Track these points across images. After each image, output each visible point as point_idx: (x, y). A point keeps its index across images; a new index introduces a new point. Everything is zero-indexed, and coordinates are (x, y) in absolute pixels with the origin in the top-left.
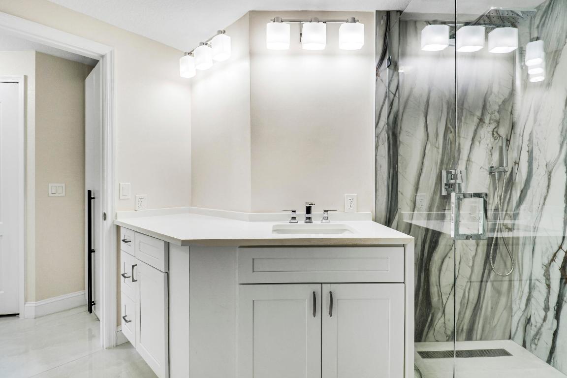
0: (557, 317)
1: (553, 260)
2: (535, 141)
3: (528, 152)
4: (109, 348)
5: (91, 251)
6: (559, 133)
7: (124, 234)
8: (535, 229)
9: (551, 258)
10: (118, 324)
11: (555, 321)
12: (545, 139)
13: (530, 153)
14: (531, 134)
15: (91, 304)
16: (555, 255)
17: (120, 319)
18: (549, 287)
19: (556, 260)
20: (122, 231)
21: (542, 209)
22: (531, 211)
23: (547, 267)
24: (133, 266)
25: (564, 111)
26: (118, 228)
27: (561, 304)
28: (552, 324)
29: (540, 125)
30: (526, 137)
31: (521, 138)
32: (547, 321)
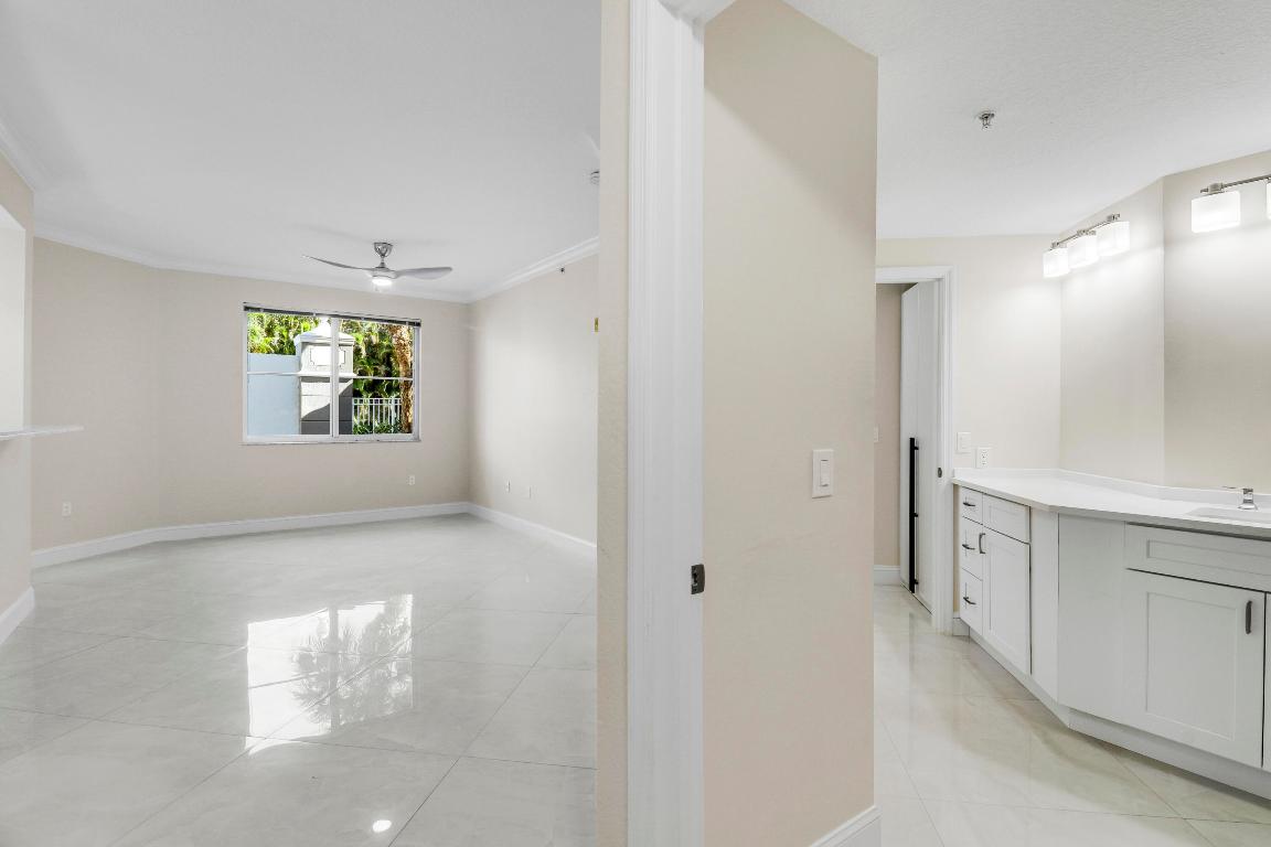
4: (944, 634)
5: (913, 515)
7: (963, 495)
10: (955, 608)
15: (913, 583)
17: (957, 599)
20: (962, 492)
24: (980, 537)
26: (956, 487)
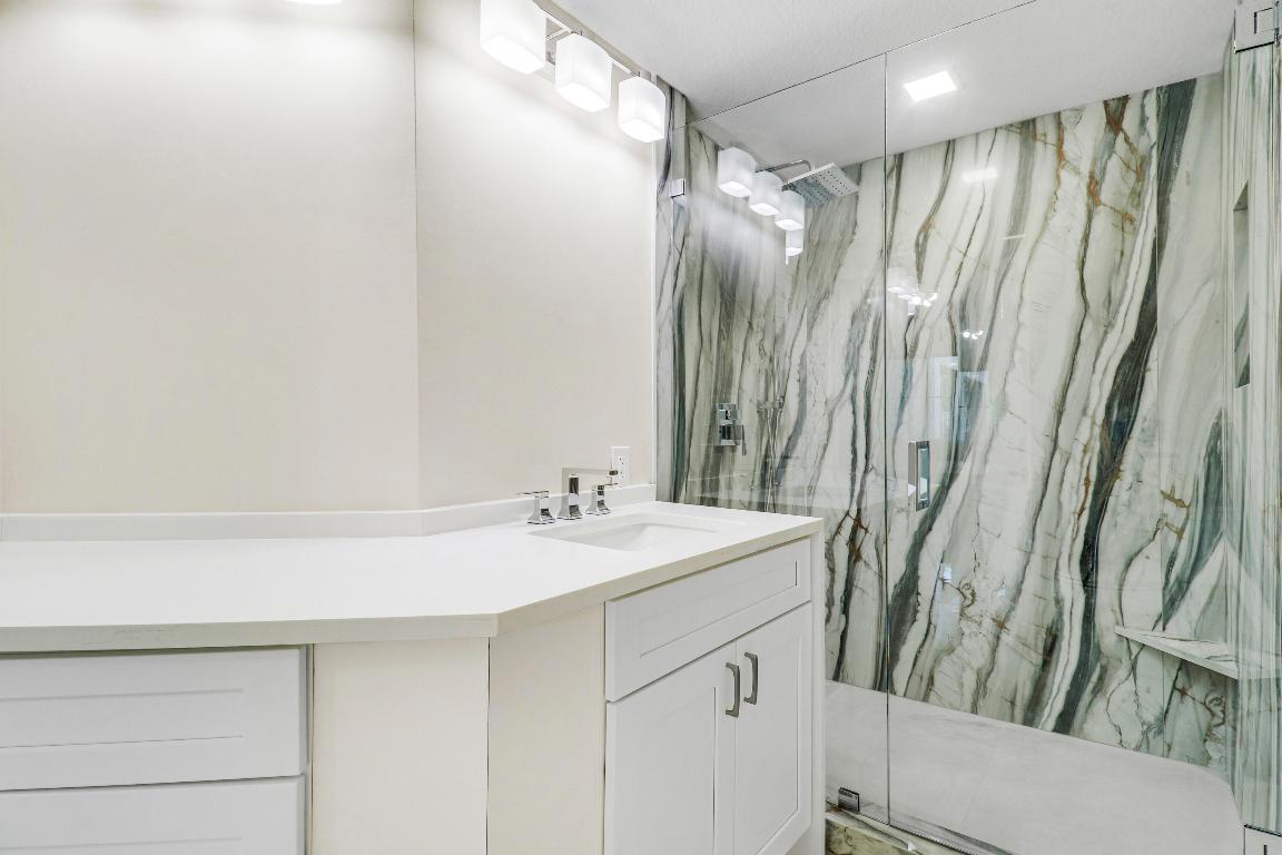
0: (845, 611)
1: (838, 532)
2: (809, 367)
3: (799, 381)
6: (843, 360)
8: (811, 490)
9: (834, 530)
11: (843, 617)
12: (824, 365)
13: (802, 382)
14: (803, 356)
16: (840, 526)
18: (832, 570)
19: (843, 532)
21: (820, 463)
22: (805, 468)
23: (830, 544)
25: (849, 331)
27: (851, 591)
28: (839, 621)
29: (816, 345)
30: (796, 360)
31: (787, 360)
32: (832, 620)
